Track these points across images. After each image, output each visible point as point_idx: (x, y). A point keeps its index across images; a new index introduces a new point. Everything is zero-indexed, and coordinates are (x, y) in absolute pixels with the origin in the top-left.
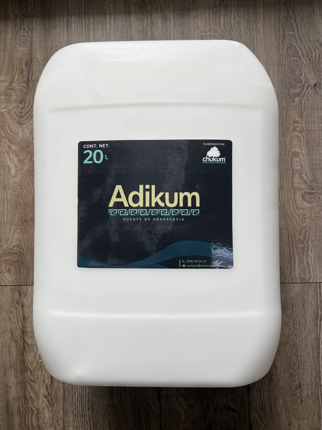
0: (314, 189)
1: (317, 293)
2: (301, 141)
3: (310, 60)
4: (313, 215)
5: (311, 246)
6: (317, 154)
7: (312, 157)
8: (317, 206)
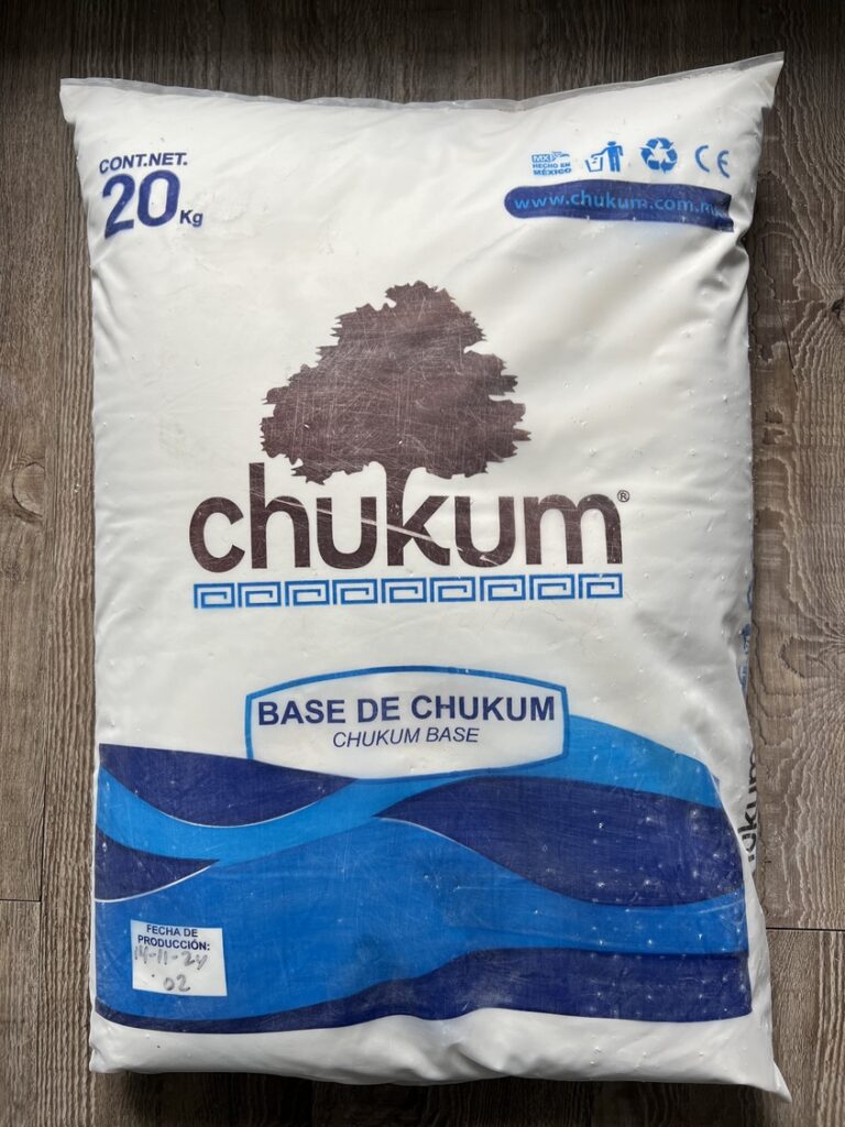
0: (820, 632)
1: (818, 962)
2: (784, 479)
3: (825, 225)
4: (814, 714)
5: (803, 810)
6: (834, 523)
7: (819, 531)
8: (828, 685)
